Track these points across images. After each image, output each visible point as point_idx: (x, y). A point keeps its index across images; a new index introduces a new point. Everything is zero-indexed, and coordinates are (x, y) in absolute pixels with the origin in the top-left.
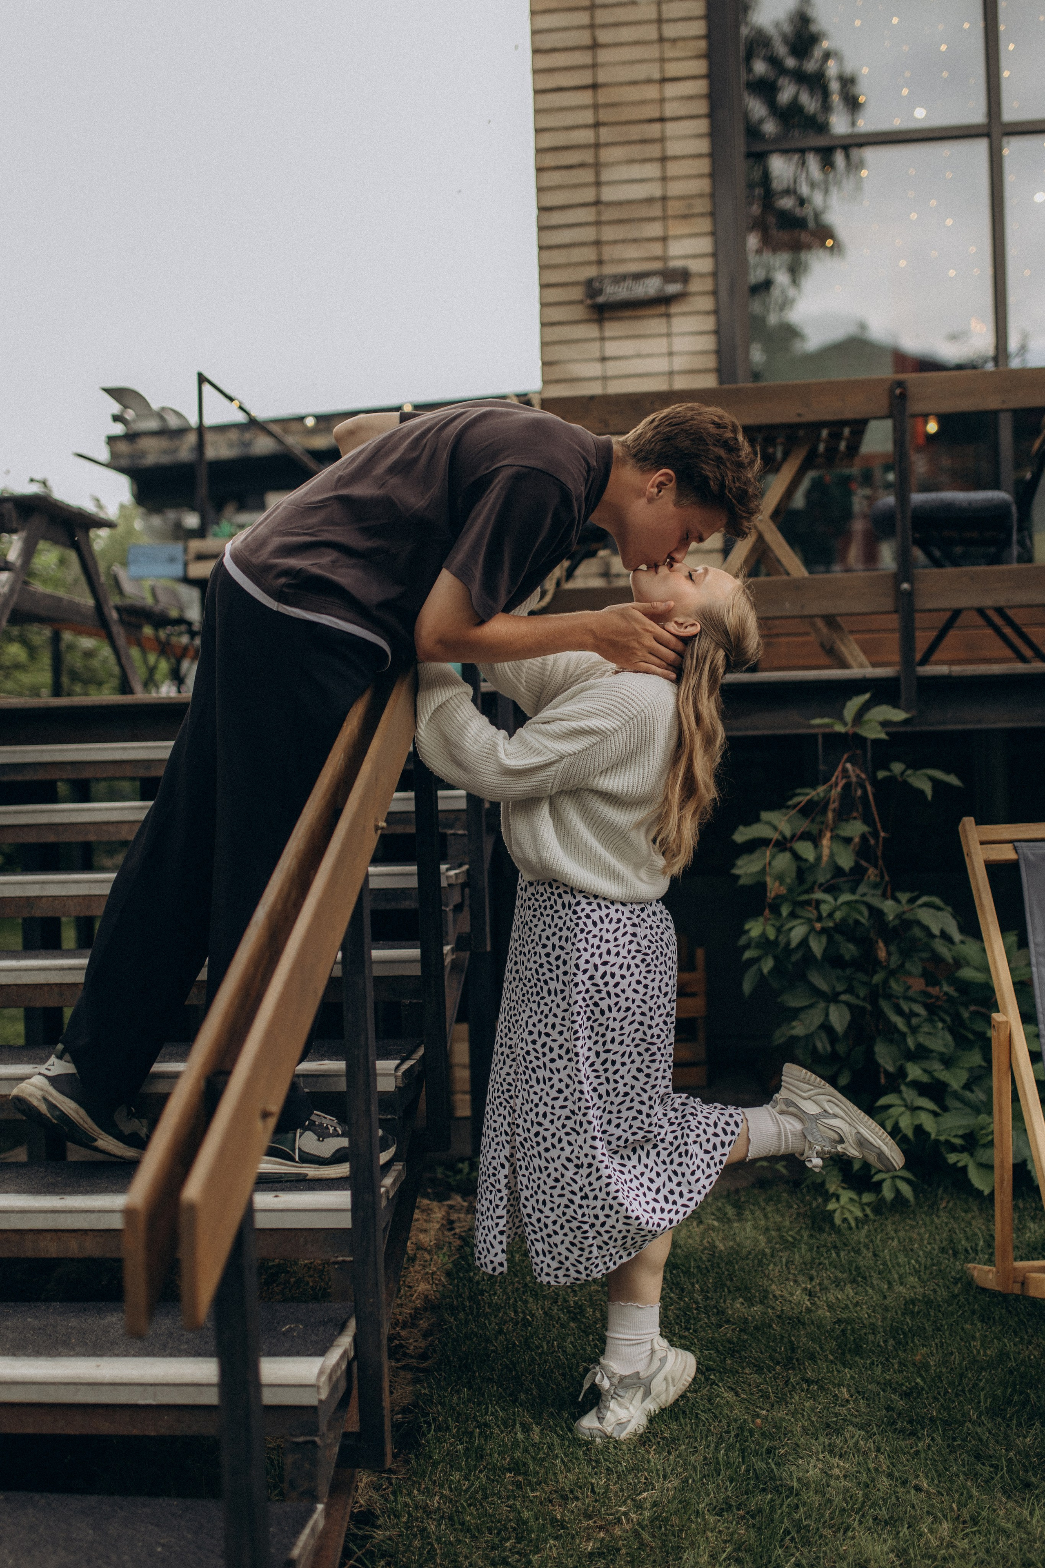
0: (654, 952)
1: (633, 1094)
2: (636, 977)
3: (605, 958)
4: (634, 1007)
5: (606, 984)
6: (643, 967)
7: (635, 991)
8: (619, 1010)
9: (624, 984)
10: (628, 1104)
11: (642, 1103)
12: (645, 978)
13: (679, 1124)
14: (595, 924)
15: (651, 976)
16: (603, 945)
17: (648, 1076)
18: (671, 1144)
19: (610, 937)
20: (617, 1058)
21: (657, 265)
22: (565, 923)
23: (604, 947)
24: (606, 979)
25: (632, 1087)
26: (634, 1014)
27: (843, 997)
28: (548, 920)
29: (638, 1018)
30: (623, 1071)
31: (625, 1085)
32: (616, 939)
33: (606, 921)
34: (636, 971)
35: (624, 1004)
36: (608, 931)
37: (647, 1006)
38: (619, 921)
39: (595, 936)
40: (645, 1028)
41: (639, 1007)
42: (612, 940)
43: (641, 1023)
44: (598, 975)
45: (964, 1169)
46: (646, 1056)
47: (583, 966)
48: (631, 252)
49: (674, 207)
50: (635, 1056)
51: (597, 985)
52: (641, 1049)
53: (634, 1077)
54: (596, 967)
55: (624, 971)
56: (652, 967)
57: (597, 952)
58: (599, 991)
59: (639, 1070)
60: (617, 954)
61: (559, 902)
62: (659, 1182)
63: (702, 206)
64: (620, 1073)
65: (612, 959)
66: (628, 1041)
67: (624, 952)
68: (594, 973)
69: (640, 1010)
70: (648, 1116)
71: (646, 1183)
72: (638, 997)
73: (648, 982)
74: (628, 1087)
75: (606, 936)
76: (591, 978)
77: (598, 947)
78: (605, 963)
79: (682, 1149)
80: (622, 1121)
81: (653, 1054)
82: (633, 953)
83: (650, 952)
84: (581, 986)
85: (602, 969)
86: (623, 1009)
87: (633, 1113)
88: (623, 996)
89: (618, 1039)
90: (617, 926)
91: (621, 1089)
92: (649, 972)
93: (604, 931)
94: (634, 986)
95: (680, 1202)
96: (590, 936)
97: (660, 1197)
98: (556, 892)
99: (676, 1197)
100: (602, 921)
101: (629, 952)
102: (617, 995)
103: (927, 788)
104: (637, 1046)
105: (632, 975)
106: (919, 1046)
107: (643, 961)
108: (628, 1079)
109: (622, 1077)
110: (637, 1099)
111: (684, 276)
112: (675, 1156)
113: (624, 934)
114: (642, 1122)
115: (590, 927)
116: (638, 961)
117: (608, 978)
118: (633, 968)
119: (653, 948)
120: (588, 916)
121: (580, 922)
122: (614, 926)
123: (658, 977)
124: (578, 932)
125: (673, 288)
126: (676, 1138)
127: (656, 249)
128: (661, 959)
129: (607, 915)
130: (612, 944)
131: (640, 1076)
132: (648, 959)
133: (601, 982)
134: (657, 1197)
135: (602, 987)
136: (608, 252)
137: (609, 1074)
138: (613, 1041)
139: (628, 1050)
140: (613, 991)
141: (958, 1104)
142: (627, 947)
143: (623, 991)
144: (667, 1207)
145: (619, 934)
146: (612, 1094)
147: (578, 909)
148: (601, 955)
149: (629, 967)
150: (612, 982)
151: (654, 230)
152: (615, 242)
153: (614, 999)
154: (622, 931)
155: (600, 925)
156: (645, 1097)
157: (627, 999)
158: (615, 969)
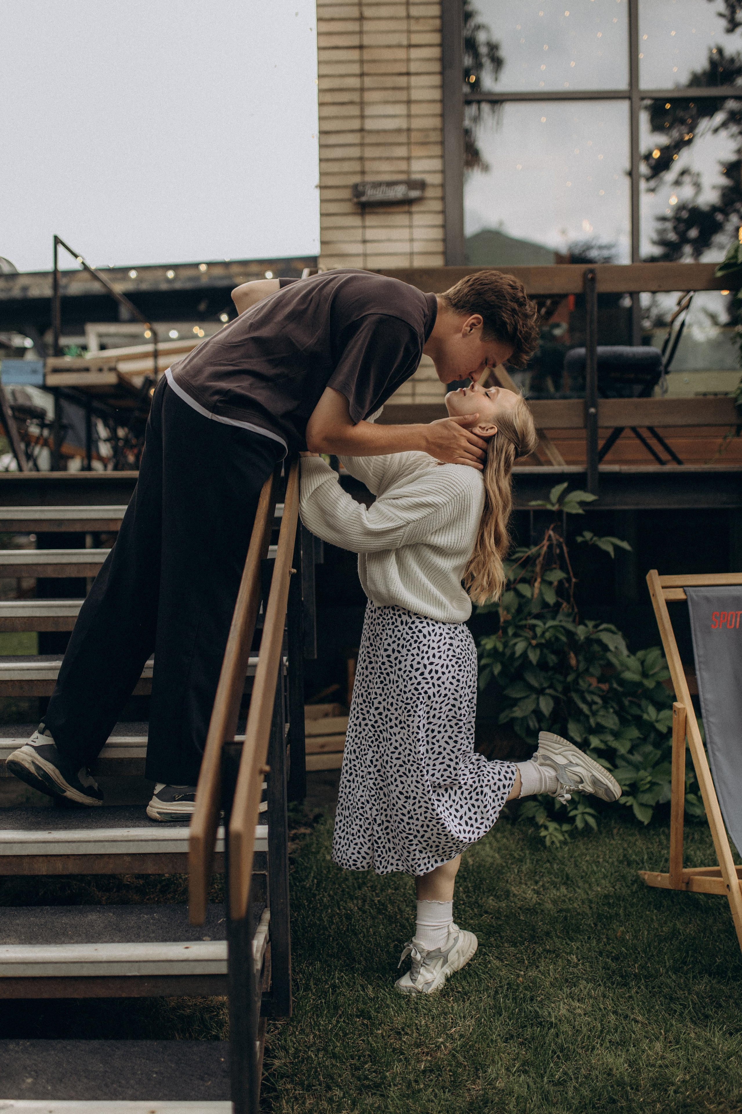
0: (464, 657)
1: (444, 753)
2: (452, 674)
3: (432, 660)
4: (449, 694)
5: (432, 678)
6: (456, 667)
7: (451, 683)
8: (440, 696)
9: (444, 678)
10: (440, 760)
11: (451, 760)
12: (458, 675)
13: (476, 773)
14: (425, 637)
15: (461, 674)
16: (430, 650)
17: (456, 742)
18: (471, 786)
19: (435, 645)
20: (436, 728)
21: (402, 177)
22: (402, 635)
23: (431, 653)
24: (432, 675)
25: (445, 749)
26: (449, 699)
27: (548, 691)
28: (390, 632)
29: (452, 702)
30: (439, 737)
31: (440, 747)
32: (439, 647)
33: (433, 634)
34: (452, 670)
35: (443, 692)
36: (433, 641)
37: (459, 694)
38: (441, 635)
39: (424, 645)
40: (456, 709)
41: (453, 694)
42: (436, 648)
43: (454, 706)
44: (426, 672)
45: (631, 806)
46: (456, 728)
47: (416, 666)
48: (385, 166)
49: (415, 137)
50: (448, 727)
51: (427, 679)
52: (453, 723)
53: (446, 742)
54: (425, 666)
55: (444, 669)
56: (462, 668)
57: (426, 656)
58: (427, 683)
59: (450, 738)
60: (440, 657)
61: (399, 620)
62: (462, 812)
63: (435, 137)
64: (437, 738)
65: (436, 660)
66: (444, 717)
67: (444, 656)
68: (424, 670)
69: (453, 697)
70: (455, 769)
71: (454, 812)
72: (453, 687)
73: (460, 677)
74: (442, 748)
75: (432, 645)
76: (422, 674)
77: (427, 652)
78: (431, 664)
79: (479, 790)
80: (436, 772)
81: (461, 727)
82: (450, 657)
83: (461, 657)
84: (414, 680)
85: (429, 668)
86: (443, 695)
87: (444, 766)
88: (443, 686)
89: (438, 715)
90: (440, 638)
91: (437, 749)
92: (460, 670)
93: (431, 641)
94: (450, 679)
95: (476, 825)
96: (421, 645)
97: (463, 822)
98: (397, 613)
99: (473, 822)
100: (430, 635)
101: (448, 656)
102: (439, 686)
103: (610, 549)
104: (450, 721)
105: (449, 672)
106: (598, 724)
107: (457, 663)
108: (442, 743)
109: (438, 741)
110: (447, 757)
111: (422, 185)
112: (474, 794)
113: (445, 644)
114: (451, 773)
115: (422, 638)
116: (453, 662)
117: (433, 674)
118: (450, 668)
119: (464, 655)
120: (420, 631)
121: (415, 635)
122: (438, 638)
123: (466, 674)
124: (413, 643)
125: (414, 194)
126: (474, 782)
127: (403, 166)
128: (468, 662)
129: (433, 631)
130: (436, 650)
131: (451, 742)
132: (460, 662)
133: (428, 677)
134: (461, 822)
135: (429, 680)
136: (369, 166)
137: (429, 739)
138: (434, 716)
139: (443, 723)
140: (436, 683)
141: (624, 763)
142: (446, 653)
143: (443, 683)
144: (468, 829)
145: (441, 644)
146: (430, 752)
147: (413, 626)
148: (428, 658)
149: (447, 667)
150: (436, 677)
151: (401, 152)
152: (374, 159)
153: (437, 688)
154: (443, 641)
155: (428, 637)
156: (453, 756)
157: (446, 688)
158: (438, 668)
